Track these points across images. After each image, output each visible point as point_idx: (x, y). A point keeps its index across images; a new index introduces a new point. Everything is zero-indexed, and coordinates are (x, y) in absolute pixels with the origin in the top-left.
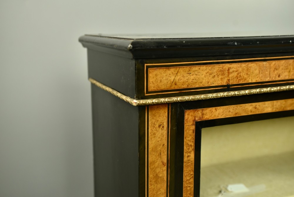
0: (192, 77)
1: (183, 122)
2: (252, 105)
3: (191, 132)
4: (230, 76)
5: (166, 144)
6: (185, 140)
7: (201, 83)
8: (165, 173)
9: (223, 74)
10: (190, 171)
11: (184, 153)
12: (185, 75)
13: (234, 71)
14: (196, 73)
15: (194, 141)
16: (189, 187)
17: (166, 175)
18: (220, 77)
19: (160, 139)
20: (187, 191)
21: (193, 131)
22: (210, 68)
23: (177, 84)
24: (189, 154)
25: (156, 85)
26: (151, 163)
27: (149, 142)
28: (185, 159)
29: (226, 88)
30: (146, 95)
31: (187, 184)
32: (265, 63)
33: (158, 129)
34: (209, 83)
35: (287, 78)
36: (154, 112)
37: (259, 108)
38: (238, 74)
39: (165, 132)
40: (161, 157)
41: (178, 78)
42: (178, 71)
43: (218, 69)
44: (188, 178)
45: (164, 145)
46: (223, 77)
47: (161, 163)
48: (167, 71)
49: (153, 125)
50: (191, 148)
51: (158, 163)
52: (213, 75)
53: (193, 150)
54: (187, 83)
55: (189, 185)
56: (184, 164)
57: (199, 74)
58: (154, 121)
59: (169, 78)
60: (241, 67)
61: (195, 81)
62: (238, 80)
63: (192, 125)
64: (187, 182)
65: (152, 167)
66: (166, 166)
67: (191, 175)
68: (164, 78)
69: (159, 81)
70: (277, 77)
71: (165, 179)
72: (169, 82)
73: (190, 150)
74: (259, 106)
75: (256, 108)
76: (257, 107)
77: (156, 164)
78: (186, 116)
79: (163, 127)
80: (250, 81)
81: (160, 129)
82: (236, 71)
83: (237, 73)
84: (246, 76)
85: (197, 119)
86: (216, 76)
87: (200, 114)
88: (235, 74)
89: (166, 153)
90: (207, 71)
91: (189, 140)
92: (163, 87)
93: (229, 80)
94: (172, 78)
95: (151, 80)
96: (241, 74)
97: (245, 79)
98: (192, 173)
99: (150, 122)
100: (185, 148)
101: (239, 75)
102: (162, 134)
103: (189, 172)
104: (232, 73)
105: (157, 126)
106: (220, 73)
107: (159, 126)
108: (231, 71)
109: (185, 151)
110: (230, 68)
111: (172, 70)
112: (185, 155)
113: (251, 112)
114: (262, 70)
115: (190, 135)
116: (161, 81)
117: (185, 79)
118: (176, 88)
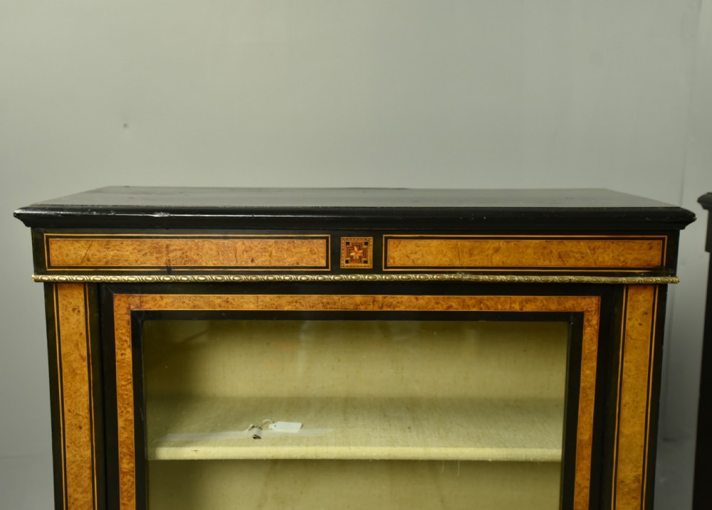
0: (112, 253)
1: (112, 308)
2: (220, 298)
3: (124, 323)
4: (171, 255)
5: (84, 334)
6: (116, 333)
7: (126, 261)
8: (86, 370)
9: (159, 252)
10: (126, 373)
11: (117, 350)
12: (101, 250)
13: (175, 250)
14: (118, 248)
15: (130, 335)
16: (127, 395)
17: (87, 373)
18: (155, 255)
19: (75, 327)
20: (124, 400)
21: (128, 322)
22: (138, 243)
23: (91, 260)
24: (123, 352)
25: (61, 258)
26: (65, 355)
27: (61, 328)
28: (118, 357)
29: (166, 270)
30: (48, 270)
31: (122, 390)
32: (226, 241)
33: (72, 313)
34: (139, 262)
35: (267, 264)
36: (64, 292)
37: (234, 303)
38: (183, 253)
39: (82, 319)
40: (78, 349)
41: (92, 252)
42: (90, 245)
43: (149, 245)
44: (124, 383)
45: (81, 334)
46: (158, 255)
47: (79, 357)
48: (75, 243)
49: (65, 308)
50: (125, 344)
51: (75, 356)
52: (143, 252)
53: (129, 347)
54: (105, 260)
55: (126, 393)
56: (117, 364)
57: (122, 250)
58: (65, 303)
59: (79, 252)
60: (186, 244)
61: (116, 258)
62: (183, 261)
63: (126, 314)
64: (123, 388)
65: (66, 360)
66: (86, 361)
67: (129, 379)
68: (72, 252)
69: (65, 255)
70: (250, 261)
71: (87, 378)
72: (79, 257)
73: (124, 347)
74: (234, 300)
75: (228, 302)
76: (230, 300)
77: (72, 356)
78: (116, 302)
79: (79, 311)
80: (204, 265)
81: (75, 315)
82: (179, 250)
83: (181, 252)
84: (196, 257)
85: (133, 308)
86: (148, 254)
87: (138, 302)
88: (179, 253)
89: (85, 345)
90: (133, 247)
91: (122, 334)
92: (71, 263)
93: (169, 260)
94: (83, 253)
95: (53, 253)
96: (188, 254)
97: (196, 261)
98: (130, 377)
99: (60, 304)
100: (117, 342)
101: (185, 254)
102: (78, 320)
103: (126, 376)
104: (172, 251)
105: (70, 309)
106: (154, 250)
107: (74, 310)
108: (171, 248)
109: (116, 347)
110: (170, 245)
111: (83, 242)
112: (118, 352)
113: (220, 306)
114: (222, 251)
115: (124, 327)
116: (67, 255)
117: (102, 254)
118: (90, 264)
